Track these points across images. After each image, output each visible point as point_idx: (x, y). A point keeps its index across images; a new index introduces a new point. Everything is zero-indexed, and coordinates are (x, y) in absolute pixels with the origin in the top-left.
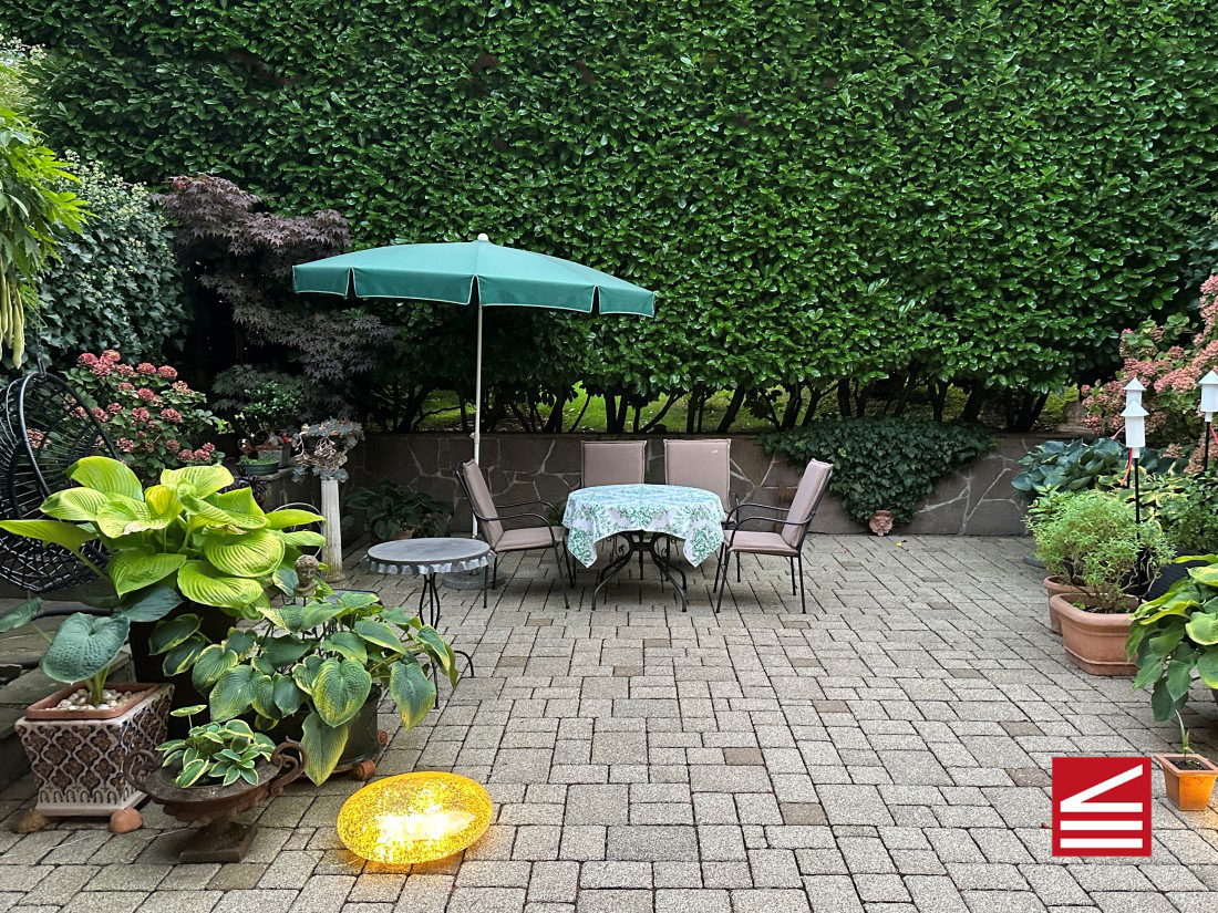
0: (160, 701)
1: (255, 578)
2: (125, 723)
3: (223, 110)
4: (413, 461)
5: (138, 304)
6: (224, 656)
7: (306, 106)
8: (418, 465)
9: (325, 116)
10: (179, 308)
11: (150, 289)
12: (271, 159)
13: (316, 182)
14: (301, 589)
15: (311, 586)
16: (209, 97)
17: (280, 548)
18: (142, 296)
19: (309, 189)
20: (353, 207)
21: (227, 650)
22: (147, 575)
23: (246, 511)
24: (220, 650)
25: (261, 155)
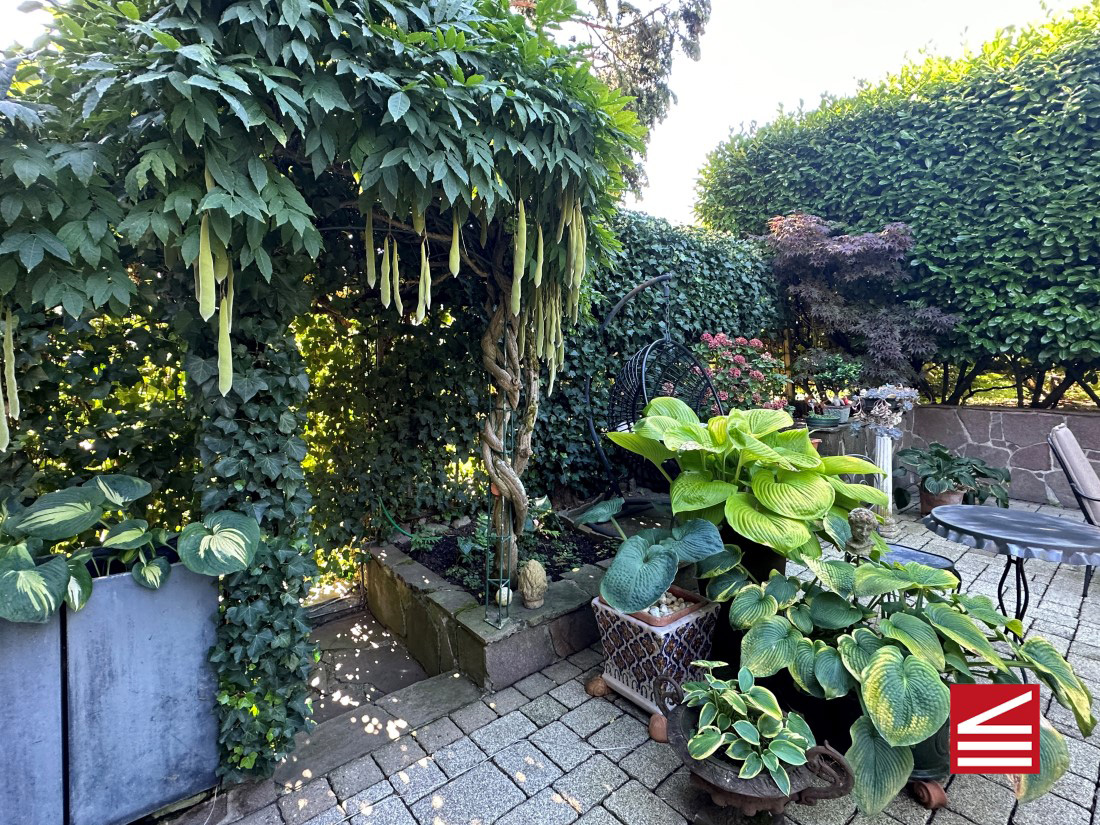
0: (704, 618)
1: (802, 521)
2: (667, 635)
3: (813, 172)
4: (962, 430)
5: (745, 305)
6: (762, 600)
7: (879, 149)
8: (967, 433)
9: (895, 152)
10: (773, 310)
11: (753, 295)
12: (847, 198)
13: (884, 206)
14: (854, 545)
15: (866, 543)
16: (803, 165)
17: (830, 497)
18: (747, 300)
19: (878, 212)
20: (917, 219)
21: (767, 594)
22: (701, 499)
23: (802, 451)
24: (760, 592)
25: (840, 196)
